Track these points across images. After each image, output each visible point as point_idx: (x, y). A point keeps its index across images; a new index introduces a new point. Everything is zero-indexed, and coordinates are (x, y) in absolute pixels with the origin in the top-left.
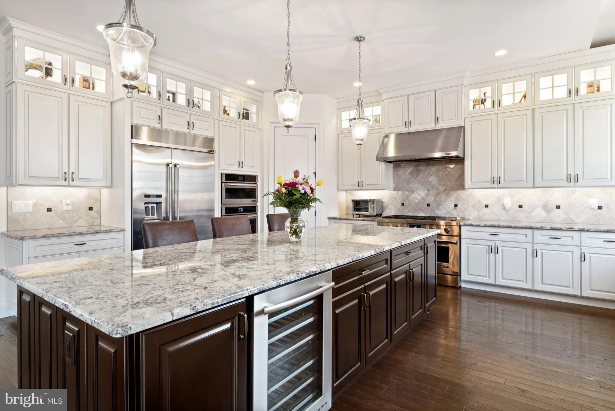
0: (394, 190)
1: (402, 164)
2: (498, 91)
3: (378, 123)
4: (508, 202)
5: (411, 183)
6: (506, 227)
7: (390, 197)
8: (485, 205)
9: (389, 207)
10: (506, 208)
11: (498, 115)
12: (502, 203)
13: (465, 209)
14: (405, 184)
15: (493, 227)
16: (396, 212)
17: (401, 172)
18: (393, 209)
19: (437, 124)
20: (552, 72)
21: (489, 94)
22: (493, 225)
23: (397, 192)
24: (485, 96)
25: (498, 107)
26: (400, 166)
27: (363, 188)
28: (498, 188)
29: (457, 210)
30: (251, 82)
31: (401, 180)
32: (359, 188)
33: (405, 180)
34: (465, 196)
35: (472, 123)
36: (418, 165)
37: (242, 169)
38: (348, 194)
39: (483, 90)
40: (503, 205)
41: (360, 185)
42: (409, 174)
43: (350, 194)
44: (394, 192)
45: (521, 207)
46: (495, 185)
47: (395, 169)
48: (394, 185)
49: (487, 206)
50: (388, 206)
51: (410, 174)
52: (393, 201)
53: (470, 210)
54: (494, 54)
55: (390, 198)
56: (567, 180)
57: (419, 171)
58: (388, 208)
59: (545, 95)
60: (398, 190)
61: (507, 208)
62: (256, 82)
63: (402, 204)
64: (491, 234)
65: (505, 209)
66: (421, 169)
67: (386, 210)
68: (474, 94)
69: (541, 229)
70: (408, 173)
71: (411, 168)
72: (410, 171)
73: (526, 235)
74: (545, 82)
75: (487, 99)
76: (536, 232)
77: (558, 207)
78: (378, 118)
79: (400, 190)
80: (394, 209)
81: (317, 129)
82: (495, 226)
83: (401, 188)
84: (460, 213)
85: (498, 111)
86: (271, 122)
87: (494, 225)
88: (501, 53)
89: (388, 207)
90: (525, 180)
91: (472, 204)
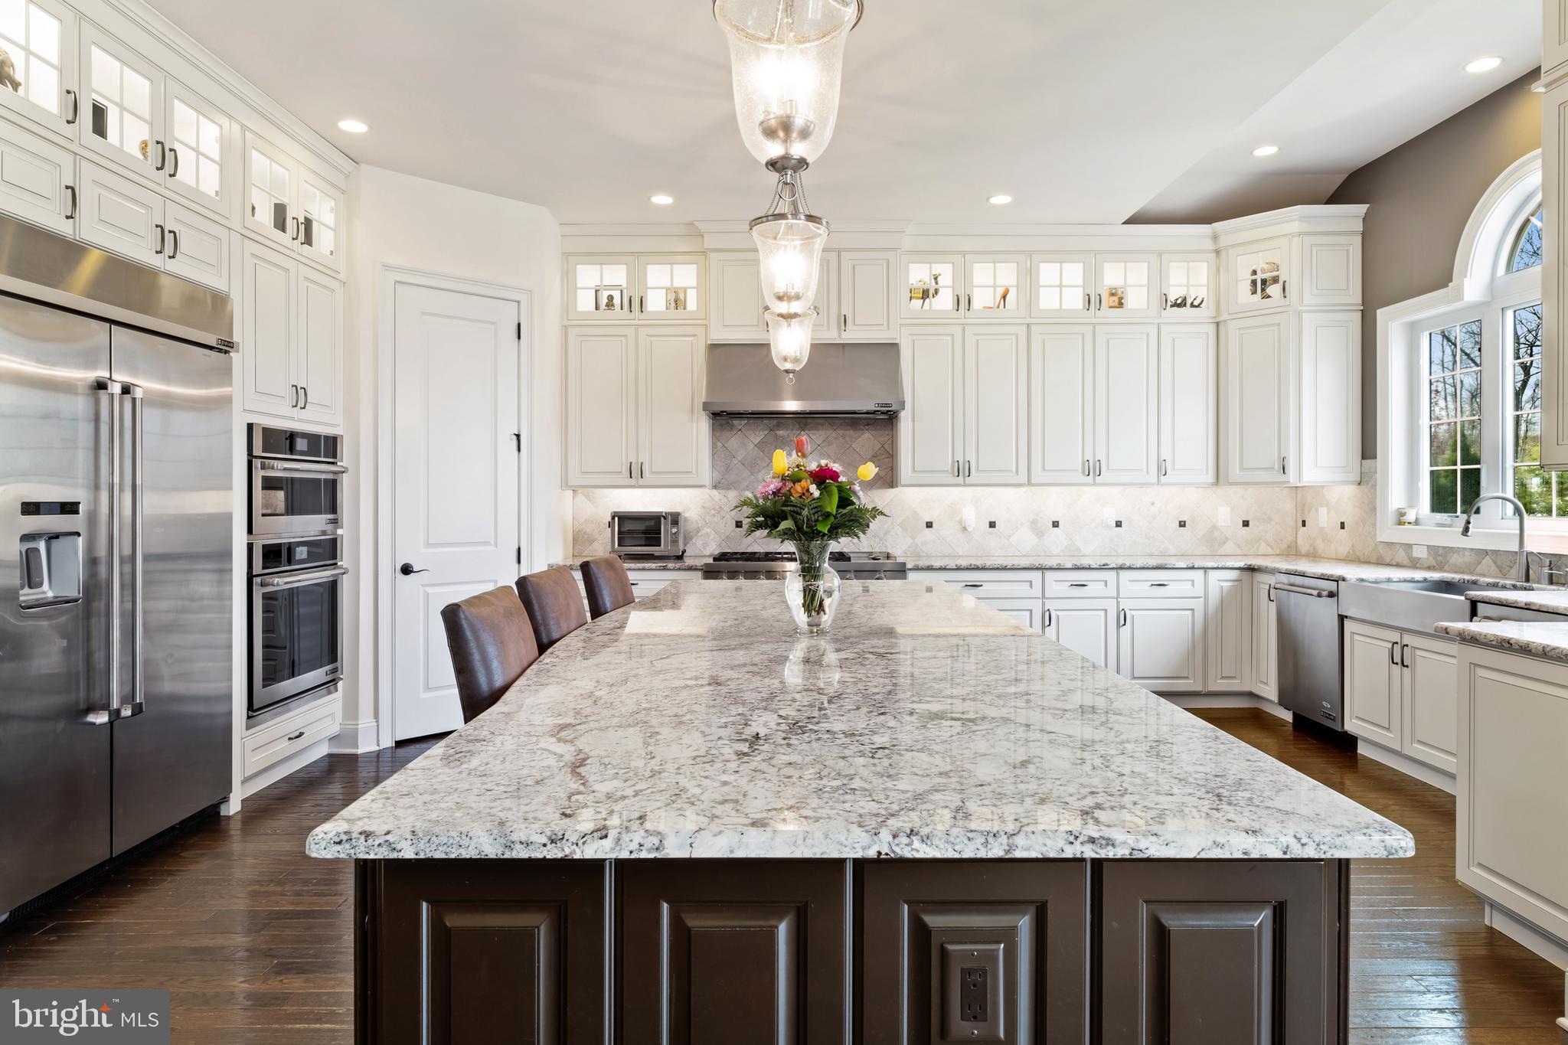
0: (715, 487)
1: (738, 422)
2: (964, 276)
3: (680, 310)
4: (970, 515)
5: (759, 471)
6: (998, 569)
7: (705, 505)
8: (927, 523)
9: (703, 532)
10: (967, 528)
11: (966, 328)
12: (958, 519)
13: (886, 533)
14: (746, 473)
15: (973, 569)
16: (720, 545)
17: (734, 441)
18: (712, 537)
19: (843, 332)
20: (1061, 255)
21: (946, 280)
22: (973, 566)
23: (723, 492)
24: (937, 283)
25: (966, 311)
26: (732, 427)
27: (641, 482)
28: (965, 485)
29: (868, 535)
30: (353, 126)
31: (735, 461)
32: (633, 482)
33: (746, 462)
34: (886, 503)
35: (914, 338)
36: (779, 426)
37: (303, 414)
38: (580, 497)
39: (937, 269)
40: (960, 522)
41: (635, 474)
42: (756, 449)
43: (587, 496)
44: (715, 491)
45: (992, 525)
46: (960, 480)
47: (718, 434)
48: (716, 473)
49: (929, 525)
50: (698, 530)
51: (759, 448)
52: (714, 516)
53: (897, 534)
54: (988, 199)
55: (703, 507)
56: (1083, 473)
57: (782, 441)
58: (700, 534)
59: (1048, 300)
60: (728, 488)
61: (969, 529)
62: (370, 127)
63: (737, 522)
64: (966, 586)
65: (965, 529)
66: (785, 434)
67: (694, 541)
68: (918, 274)
69: (1058, 569)
70: (753, 446)
71: (761, 433)
72: (757, 440)
73: (1031, 582)
74: (1048, 272)
75: (941, 291)
76: (1049, 575)
77: (1056, 524)
78: (682, 296)
79: (731, 488)
80: (714, 538)
81: (522, 303)
82: (977, 568)
83: (734, 483)
84: (874, 541)
85: (965, 320)
86: (387, 267)
87: (975, 565)
88: (1001, 199)
89: (698, 532)
90: (1014, 470)
91: (899, 521)
